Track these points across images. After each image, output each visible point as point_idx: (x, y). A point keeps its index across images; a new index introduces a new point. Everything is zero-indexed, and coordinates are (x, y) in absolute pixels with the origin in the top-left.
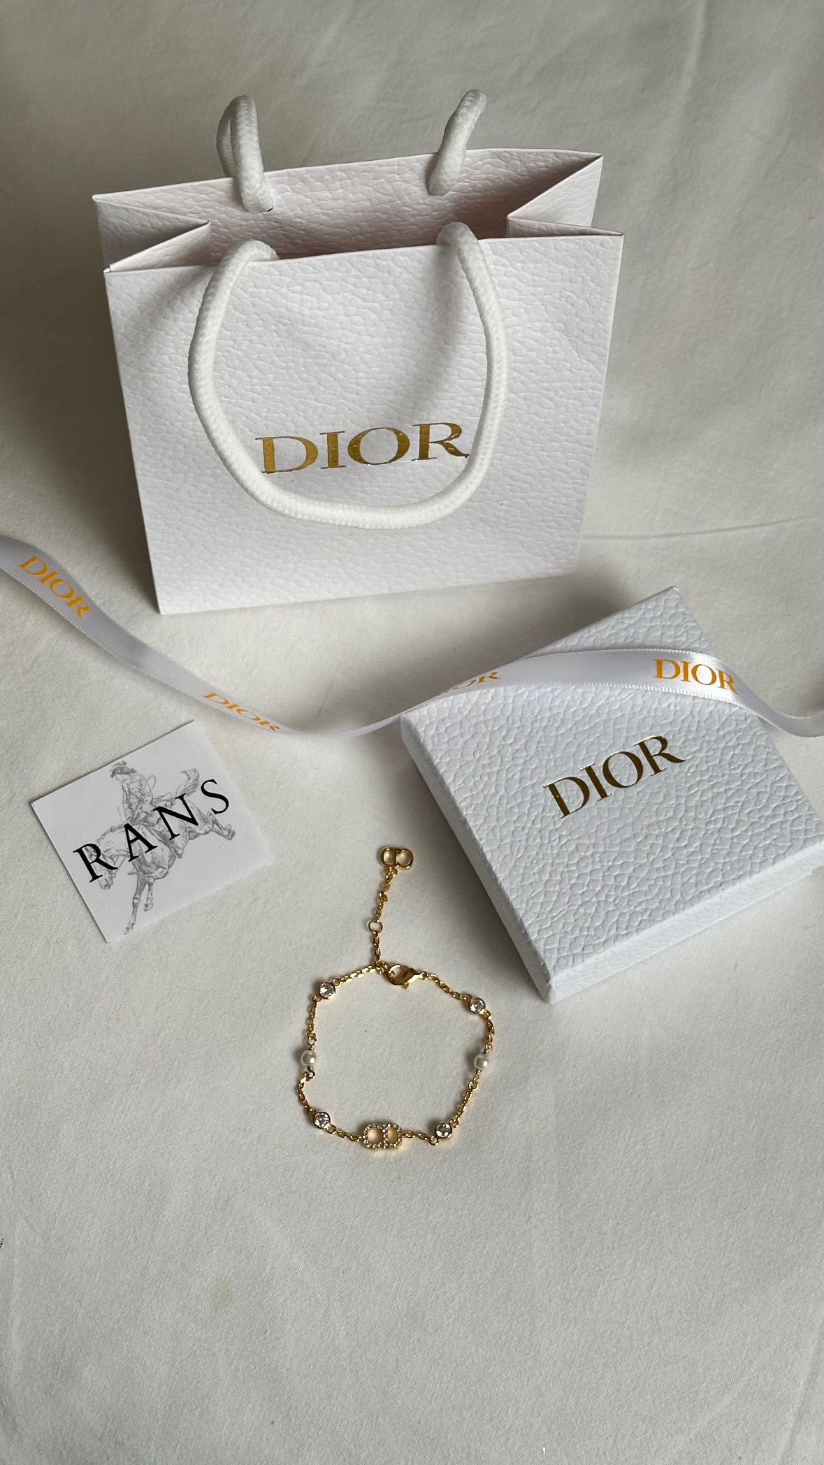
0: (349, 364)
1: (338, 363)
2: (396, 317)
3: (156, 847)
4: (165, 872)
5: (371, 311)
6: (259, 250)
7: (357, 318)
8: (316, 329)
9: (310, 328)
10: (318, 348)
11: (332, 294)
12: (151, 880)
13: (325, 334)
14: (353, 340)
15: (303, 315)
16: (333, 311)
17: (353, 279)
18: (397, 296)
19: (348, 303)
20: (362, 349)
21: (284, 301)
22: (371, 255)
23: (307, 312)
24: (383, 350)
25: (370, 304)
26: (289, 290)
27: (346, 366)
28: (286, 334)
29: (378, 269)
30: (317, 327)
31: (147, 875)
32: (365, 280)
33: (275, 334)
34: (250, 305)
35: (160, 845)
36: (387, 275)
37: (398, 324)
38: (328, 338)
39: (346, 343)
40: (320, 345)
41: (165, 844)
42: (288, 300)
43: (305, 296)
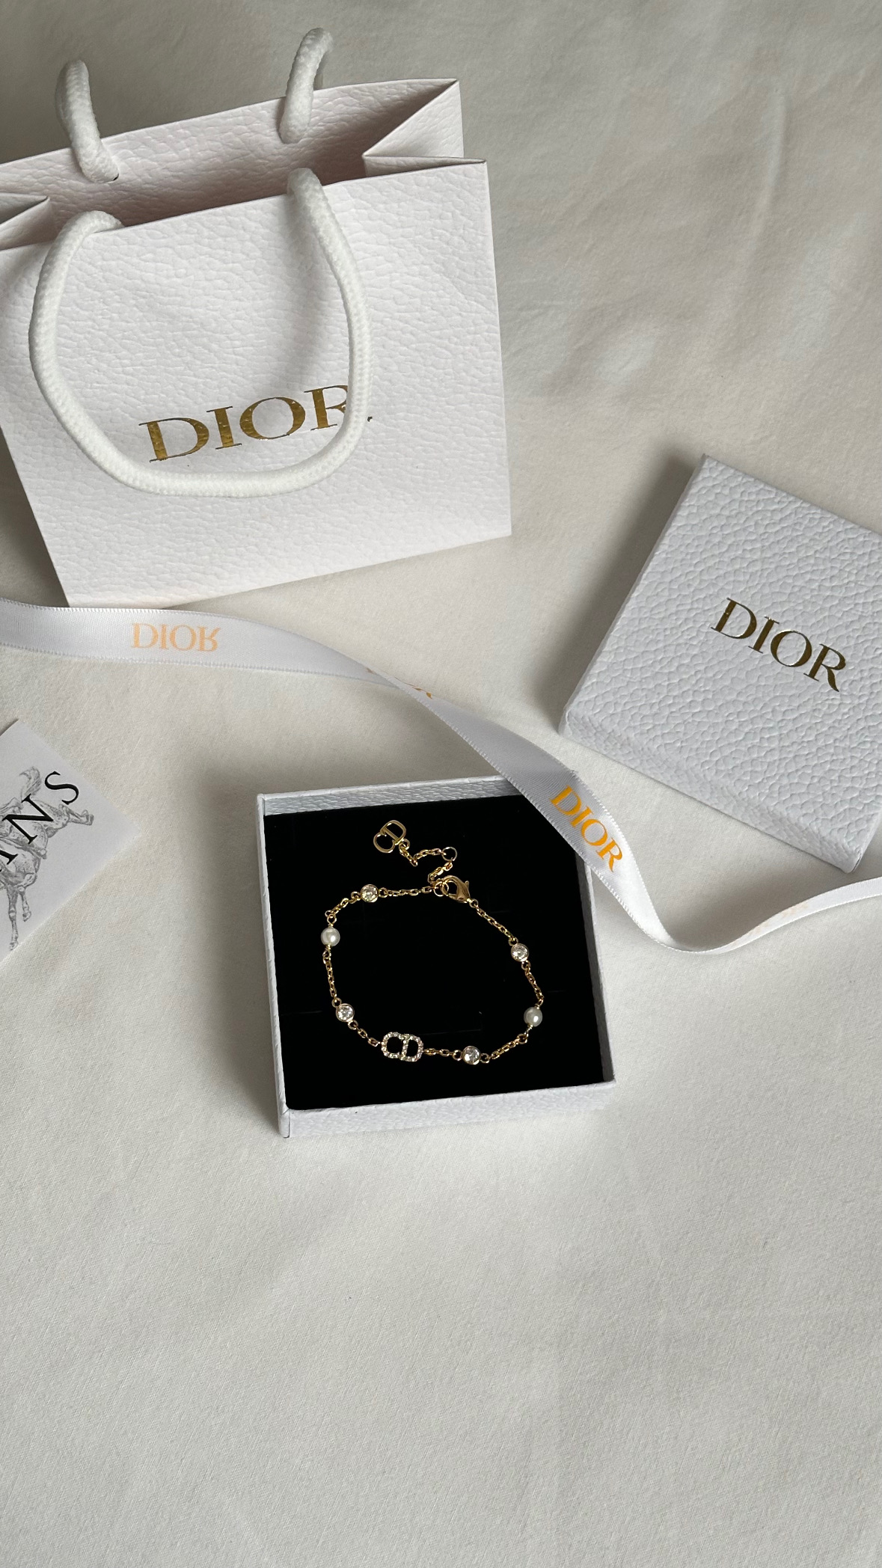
0: (221, 333)
1: (209, 333)
2: (261, 276)
3: (17, 855)
4: (33, 877)
5: (233, 272)
6: (100, 220)
7: (219, 282)
8: (179, 299)
9: (171, 298)
10: (184, 319)
11: (187, 259)
12: (22, 890)
13: (189, 303)
14: (220, 306)
15: (160, 285)
16: (192, 277)
17: (206, 240)
18: (258, 253)
19: (207, 267)
20: (232, 315)
21: (138, 272)
22: (221, 212)
23: (165, 282)
24: (255, 314)
25: (231, 265)
26: (140, 259)
27: (217, 335)
28: (147, 307)
29: (231, 226)
30: (179, 296)
31: (16, 886)
32: (220, 239)
33: (135, 309)
34: (103, 280)
35: (20, 852)
36: (242, 232)
37: (265, 284)
38: (192, 307)
39: (213, 310)
40: (186, 316)
41: (25, 849)
42: (142, 271)
43: (160, 264)
